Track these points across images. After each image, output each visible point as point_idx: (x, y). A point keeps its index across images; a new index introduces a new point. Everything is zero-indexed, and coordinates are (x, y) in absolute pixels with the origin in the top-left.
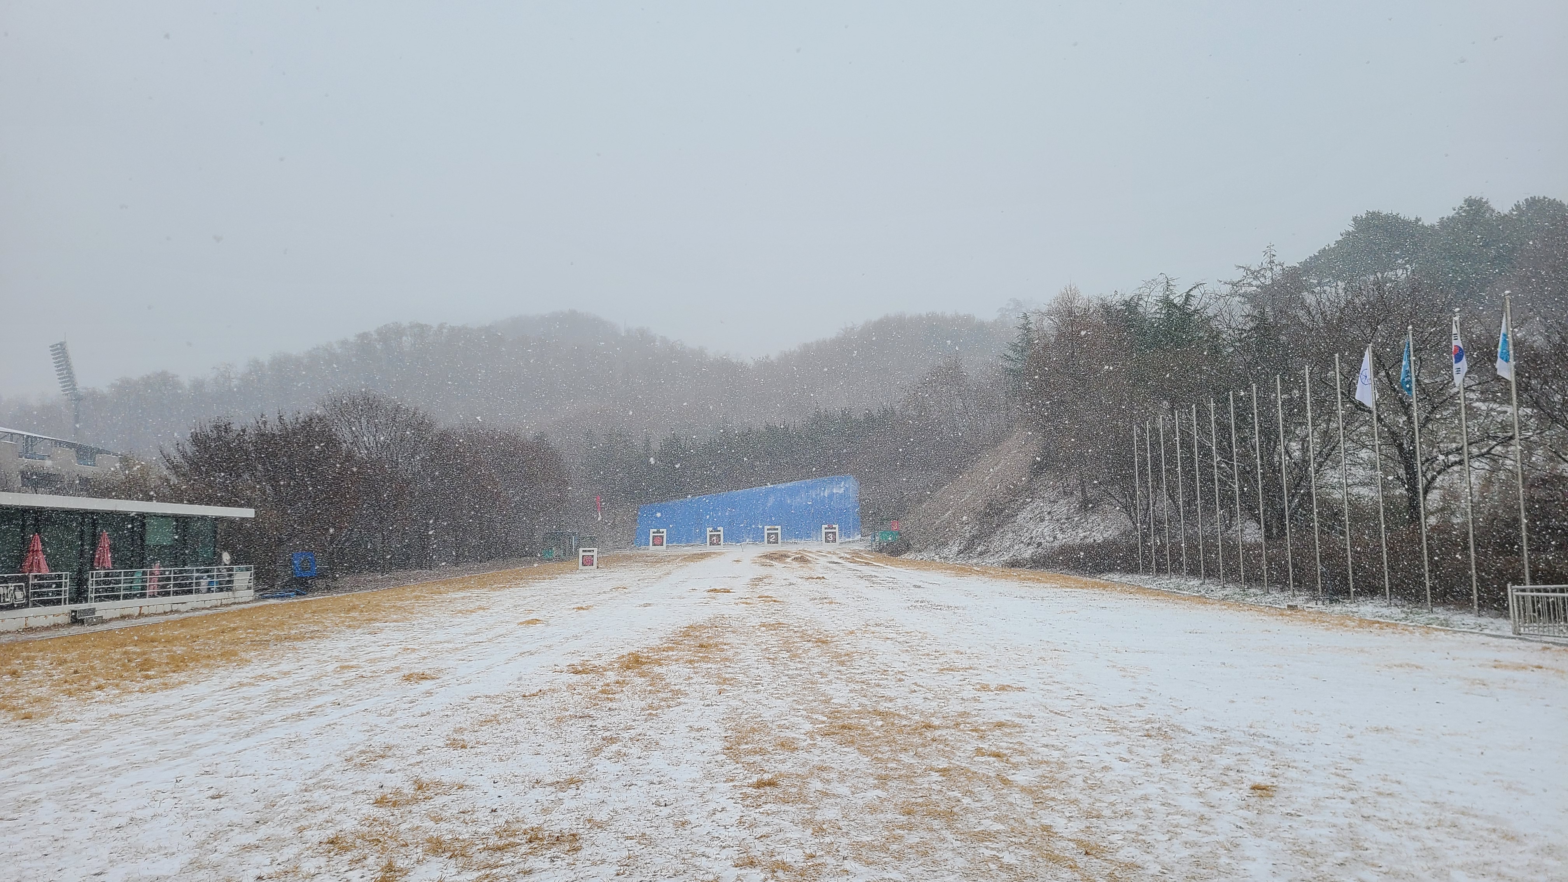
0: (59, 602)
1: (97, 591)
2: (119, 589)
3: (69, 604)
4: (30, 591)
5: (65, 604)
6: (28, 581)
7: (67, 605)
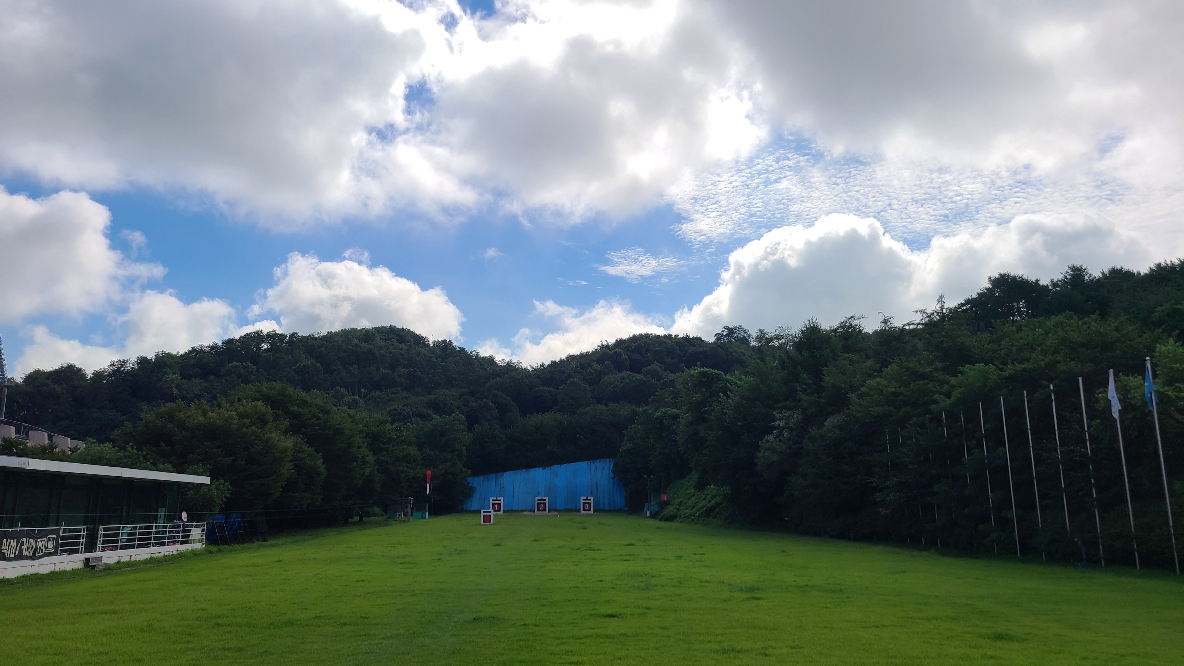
0: (76, 551)
1: (104, 542)
2: (117, 541)
3: (84, 553)
4: (60, 541)
5: (81, 553)
6: (59, 533)
7: (83, 554)
